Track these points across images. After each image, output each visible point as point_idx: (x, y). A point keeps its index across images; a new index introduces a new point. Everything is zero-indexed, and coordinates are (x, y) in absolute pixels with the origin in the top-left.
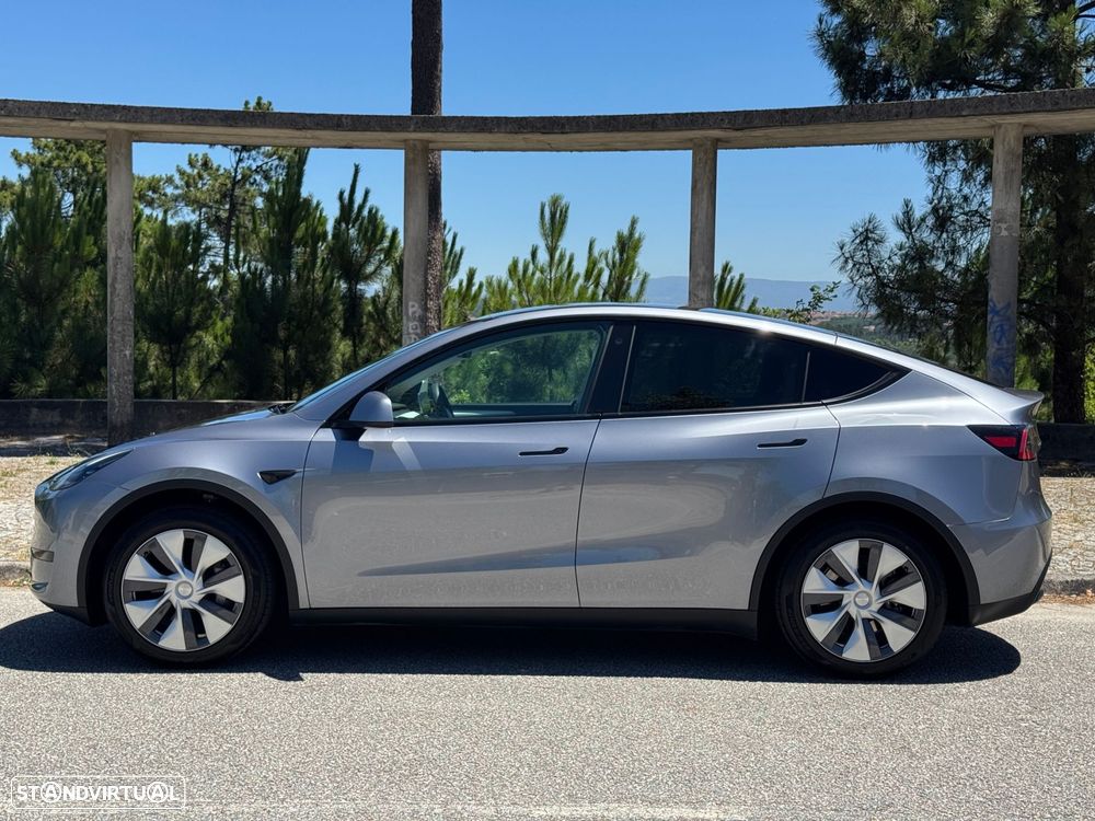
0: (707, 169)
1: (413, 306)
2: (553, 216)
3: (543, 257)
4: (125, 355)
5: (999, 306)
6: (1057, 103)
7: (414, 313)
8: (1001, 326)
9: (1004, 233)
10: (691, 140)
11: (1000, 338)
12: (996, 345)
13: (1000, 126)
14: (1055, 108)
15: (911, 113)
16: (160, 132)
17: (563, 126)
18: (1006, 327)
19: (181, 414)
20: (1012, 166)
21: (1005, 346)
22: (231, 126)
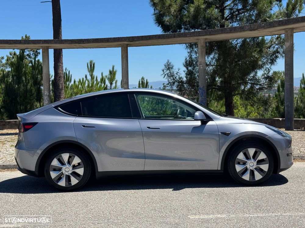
0: (125, 52)
1: (46, 92)
2: (91, 66)
3: (89, 77)
5: (201, 87)
6: (210, 33)
7: (46, 94)
8: (202, 92)
9: (202, 68)
10: (121, 44)
11: (202, 96)
12: (201, 97)
13: (199, 39)
14: (210, 34)
15: (174, 36)
17: (84, 41)
18: (203, 93)
20: (203, 50)
21: (203, 98)
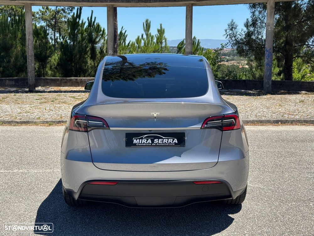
0: (190, 12)
1: (110, 51)
2: (147, 25)
3: (145, 36)
4: (32, 66)
5: (268, 49)
7: (111, 53)
8: (268, 54)
9: (270, 29)
10: (186, 4)
11: (268, 58)
12: (267, 60)
16: (39, 3)
17: (150, 1)
18: (269, 55)
19: (47, 82)
20: (272, 11)
21: (269, 60)
22: (59, 1)
